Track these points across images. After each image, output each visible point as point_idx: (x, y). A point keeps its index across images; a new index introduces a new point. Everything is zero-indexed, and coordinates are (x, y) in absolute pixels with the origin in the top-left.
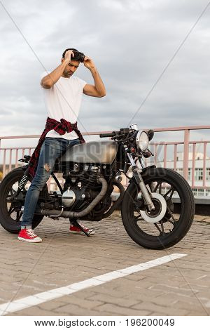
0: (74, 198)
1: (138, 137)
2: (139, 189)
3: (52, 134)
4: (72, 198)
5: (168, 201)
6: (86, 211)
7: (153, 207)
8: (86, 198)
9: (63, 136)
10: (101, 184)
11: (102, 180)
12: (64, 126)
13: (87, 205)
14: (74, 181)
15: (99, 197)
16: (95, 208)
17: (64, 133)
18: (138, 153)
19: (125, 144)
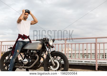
0: (27, 62)
1: (49, 41)
2: (50, 59)
3: (20, 39)
4: (26, 62)
5: (60, 63)
6: (31, 66)
7: (55, 65)
8: (32, 62)
9: (24, 40)
10: (37, 57)
11: (37, 55)
12: (24, 37)
13: (32, 64)
14: (27, 56)
15: (36, 61)
16: (35, 65)
17: (24, 39)
18: (49, 46)
19: (45, 43)
